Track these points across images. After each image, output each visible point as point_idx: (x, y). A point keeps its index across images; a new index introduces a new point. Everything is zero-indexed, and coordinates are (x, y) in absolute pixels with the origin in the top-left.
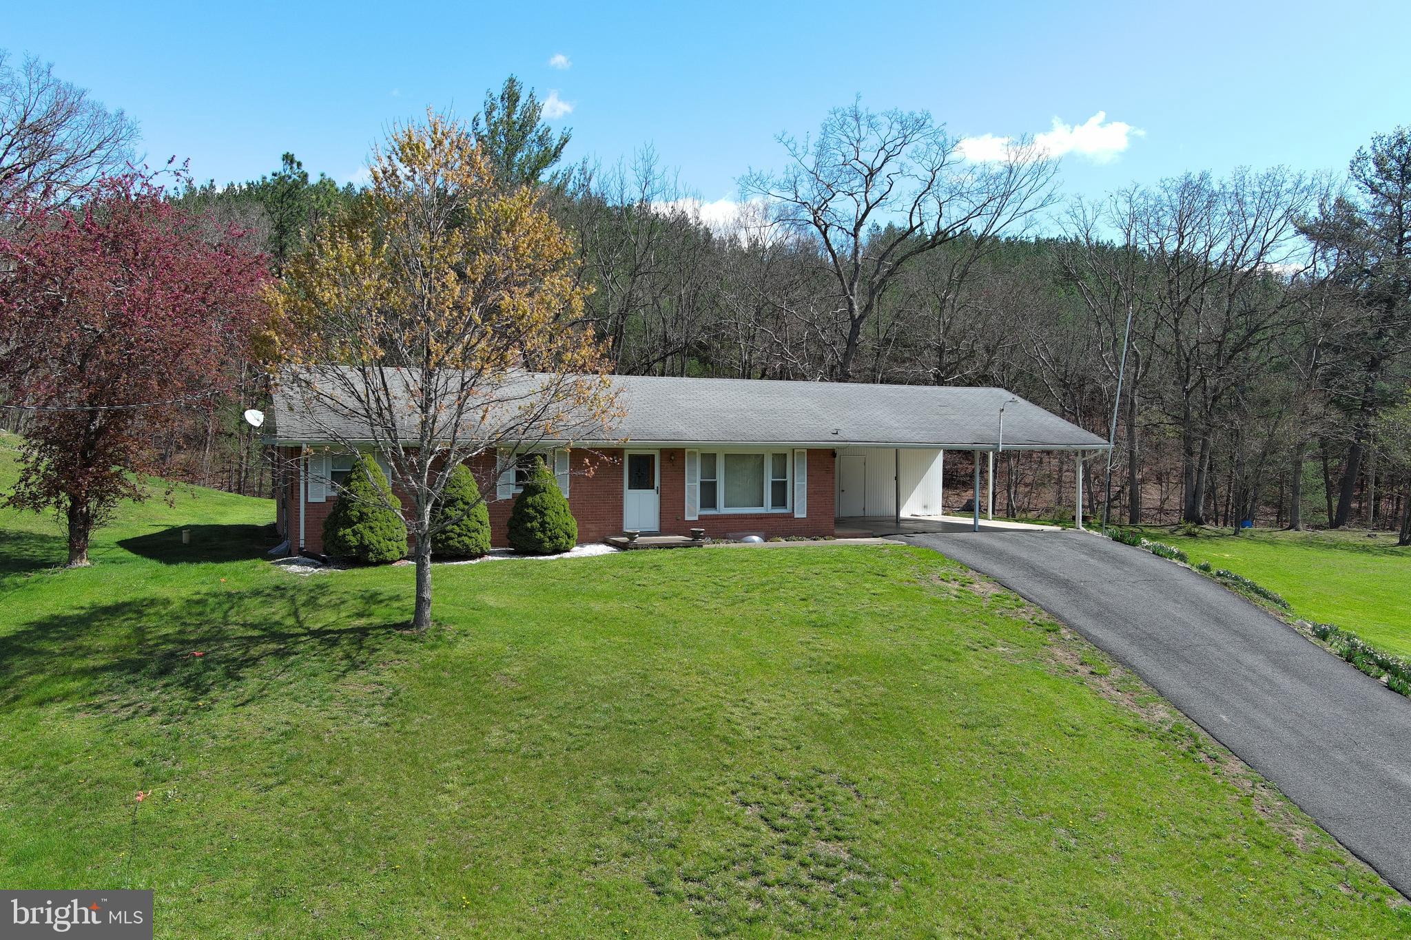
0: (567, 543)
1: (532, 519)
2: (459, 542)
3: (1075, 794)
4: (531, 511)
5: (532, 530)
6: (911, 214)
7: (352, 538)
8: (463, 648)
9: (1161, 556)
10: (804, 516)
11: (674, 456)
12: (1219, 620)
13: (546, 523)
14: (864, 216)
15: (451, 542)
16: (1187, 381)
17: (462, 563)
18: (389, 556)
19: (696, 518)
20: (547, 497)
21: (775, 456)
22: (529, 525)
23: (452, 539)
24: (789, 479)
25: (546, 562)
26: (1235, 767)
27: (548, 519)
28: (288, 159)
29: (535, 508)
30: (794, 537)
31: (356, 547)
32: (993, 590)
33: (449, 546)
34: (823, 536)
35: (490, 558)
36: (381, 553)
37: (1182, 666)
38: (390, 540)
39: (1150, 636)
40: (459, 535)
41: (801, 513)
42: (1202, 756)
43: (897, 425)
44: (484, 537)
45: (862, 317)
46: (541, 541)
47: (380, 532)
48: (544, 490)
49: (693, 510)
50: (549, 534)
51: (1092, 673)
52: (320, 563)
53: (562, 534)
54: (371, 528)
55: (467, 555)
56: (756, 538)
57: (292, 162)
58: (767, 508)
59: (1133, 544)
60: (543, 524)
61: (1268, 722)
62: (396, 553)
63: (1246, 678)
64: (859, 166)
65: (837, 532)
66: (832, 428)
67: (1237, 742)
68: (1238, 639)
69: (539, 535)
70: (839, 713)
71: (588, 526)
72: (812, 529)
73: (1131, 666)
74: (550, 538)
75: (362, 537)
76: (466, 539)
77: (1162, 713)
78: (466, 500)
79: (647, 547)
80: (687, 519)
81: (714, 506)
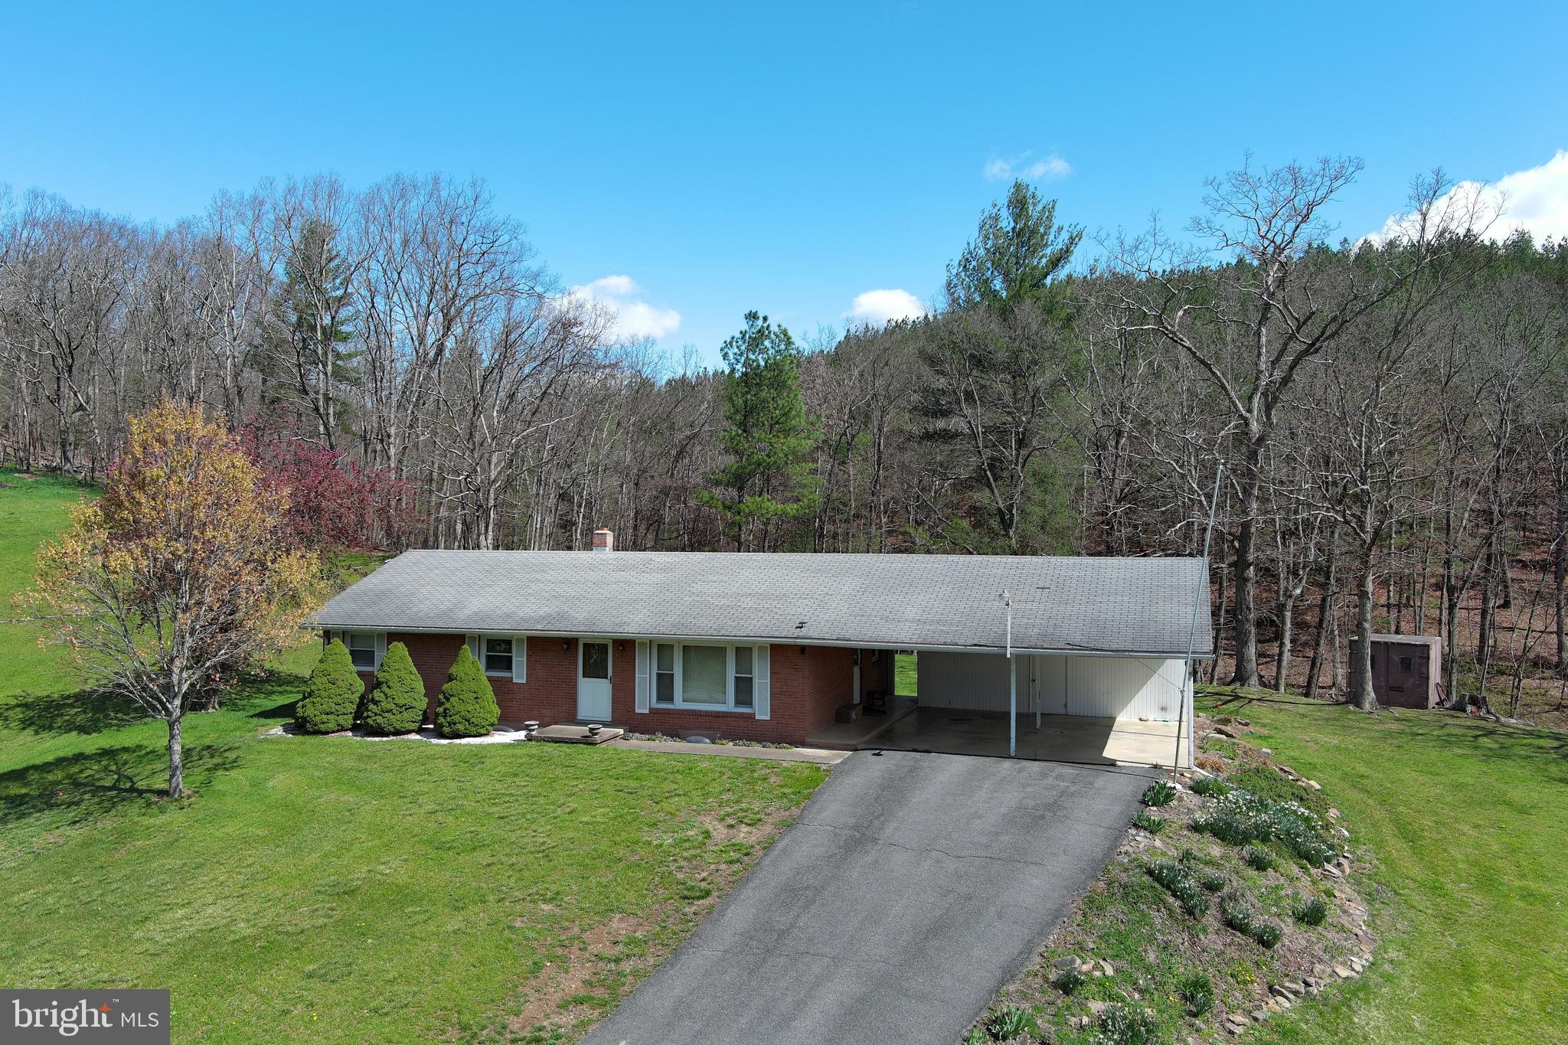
10: (766, 718)
11: (625, 647)
19: (647, 711)
21: (738, 649)
24: (755, 675)
27: (449, 706)
30: (741, 743)
34: (778, 743)
35: (410, 736)
41: (764, 714)
49: (645, 699)
56: (705, 740)
58: (729, 706)
65: (806, 739)
72: (768, 734)
74: (449, 724)
80: (637, 711)
81: (671, 699)
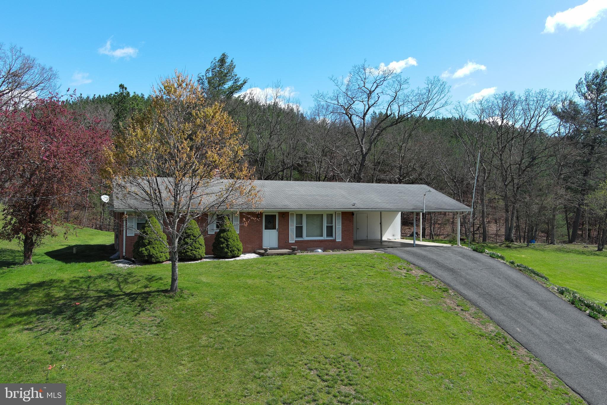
0: (238, 253)
1: (223, 243)
2: (191, 253)
3: (453, 364)
4: (222, 240)
5: (223, 248)
6: (387, 110)
7: (145, 252)
8: (191, 301)
9: (493, 257)
10: (341, 241)
11: (284, 215)
12: (517, 286)
13: (229, 245)
14: (367, 111)
15: (188, 253)
16: (506, 181)
17: (193, 262)
18: (161, 259)
19: (294, 242)
20: (229, 233)
21: (327, 215)
22: (222, 246)
23: (188, 252)
24: (334, 224)
25: (229, 262)
26: (523, 351)
27: (229, 243)
28: (122, 86)
29: (224, 238)
30: (336, 250)
31: (147, 256)
32: (421, 273)
33: (187, 255)
34: (348, 249)
35: (205, 260)
36: (158, 258)
37: (501, 307)
38: (162, 253)
39: (487, 293)
40: (191, 250)
41: (339, 239)
42: (508, 347)
43: (380, 201)
44: (202, 251)
45: (366, 154)
46: (227, 253)
47: (157, 249)
48: (228, 231)
49: (292, 238)
51: (462, 310)
52: (132, 263)
53: (236, 249)
54: (153, 247)
55: (195, 259)
56: (320, 250)
57: (123, 88)
58: (325, 237)
59: (481, 252)
60: (227, 245)
61: (537, 331)
62: (164, 258)
63: (528, 312)
64: (366, 90)
65: (355, 247)
66: (352, 203)
67: (524, 340)
68: (525, 294)
69: (226, 250)
70: (352, 329)
71: (247, 245)
72: (343, 246)
73: (479, 307)
75: (149, 251)
76: (194, 252)
77: (492, 327)
78: (194, 235)
79: (272, 255)
80: (290, 242)
81: (301, 236)
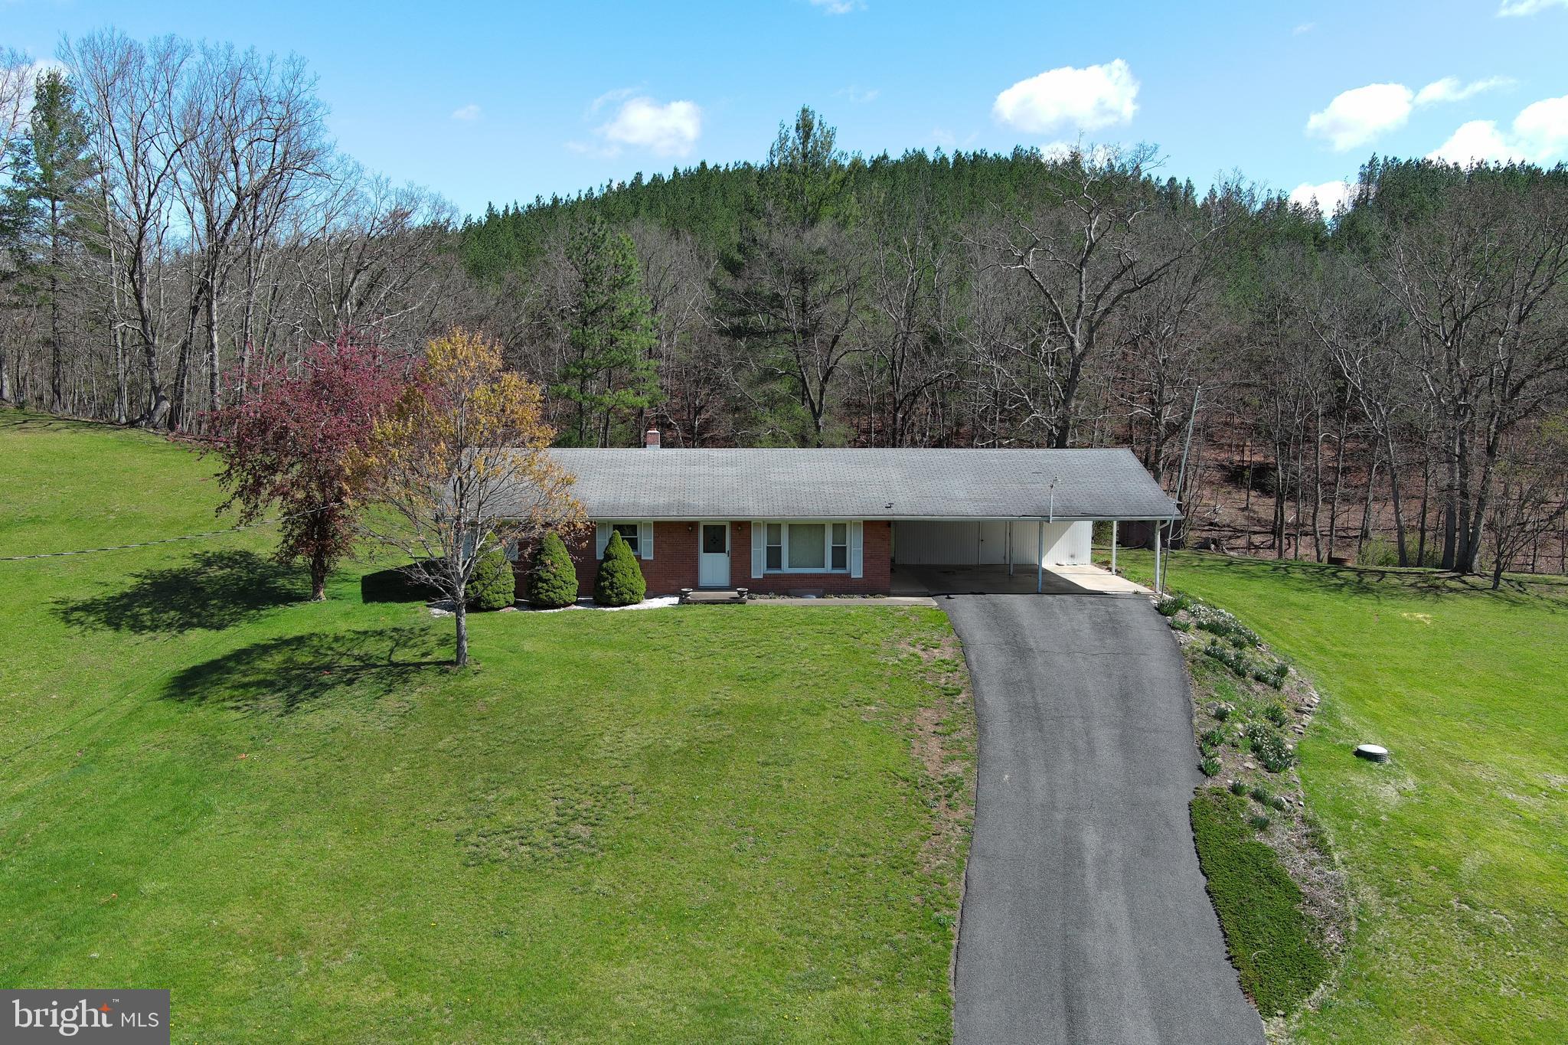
0: (634, 598)
1: (605, 579)
2: (547, 596)
4: (605, 573)
5: (604, 588)
10: (860, 576)
11: (742, 528)
15: (541, 596)
17: (550, 611)
18: (496, 605)
19: (762, 576)
20: (617, 563)
21: (835, 525)
22: (603, 583)
23: (542, 593)
24: (847, 544)
26: (961, 814)
27: (615, 580)
29: (607, 572)
30: (845, 595)
32: (946, 656)
33: (539, 598)
35: (574, 607)
36: (489, 603)
38: (498, 593)
40: (547, 591)
41: (856, 574)
42: (942, 803)
44: (571, 592)
45: (1083, 354)
46: (610, 597)
49: (759, 569)
50: (616, 591)
55: (552, 605)
58: (828, 568)
59: (1167, 613)
60: (612, 584)
61: (1039, 784)
62: (502, 603)
63: (1073, 748)
65: (893, 591)
67: (991, 795)
68: (1118, 714)
69: (609, 592)
71: (669, 581)
72: (868, 588)
73: (983, 729)
74: (617, 595)
76: (552, 595)
77: (956, 768)
79: (697, 602)
80: (753, 577)
81: (779, 567)
